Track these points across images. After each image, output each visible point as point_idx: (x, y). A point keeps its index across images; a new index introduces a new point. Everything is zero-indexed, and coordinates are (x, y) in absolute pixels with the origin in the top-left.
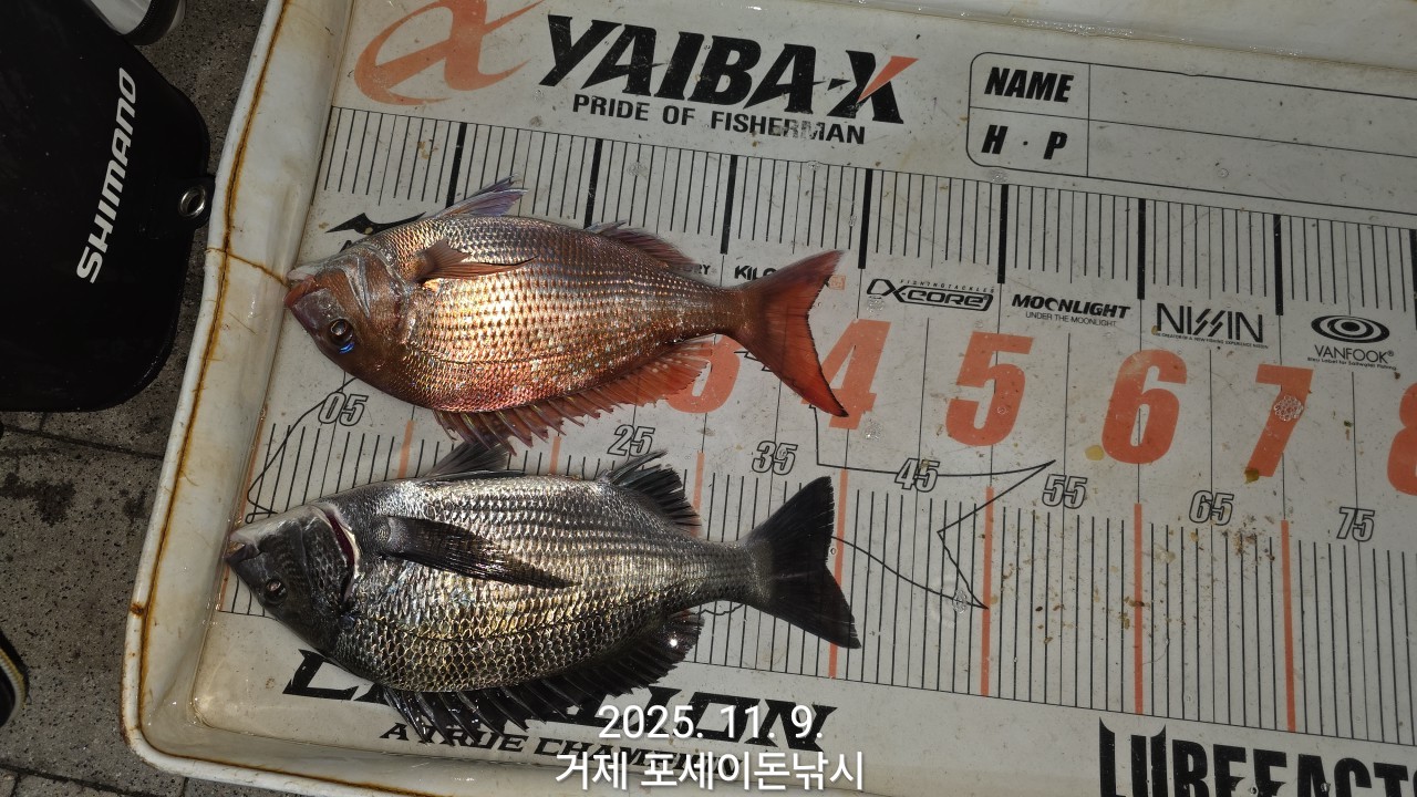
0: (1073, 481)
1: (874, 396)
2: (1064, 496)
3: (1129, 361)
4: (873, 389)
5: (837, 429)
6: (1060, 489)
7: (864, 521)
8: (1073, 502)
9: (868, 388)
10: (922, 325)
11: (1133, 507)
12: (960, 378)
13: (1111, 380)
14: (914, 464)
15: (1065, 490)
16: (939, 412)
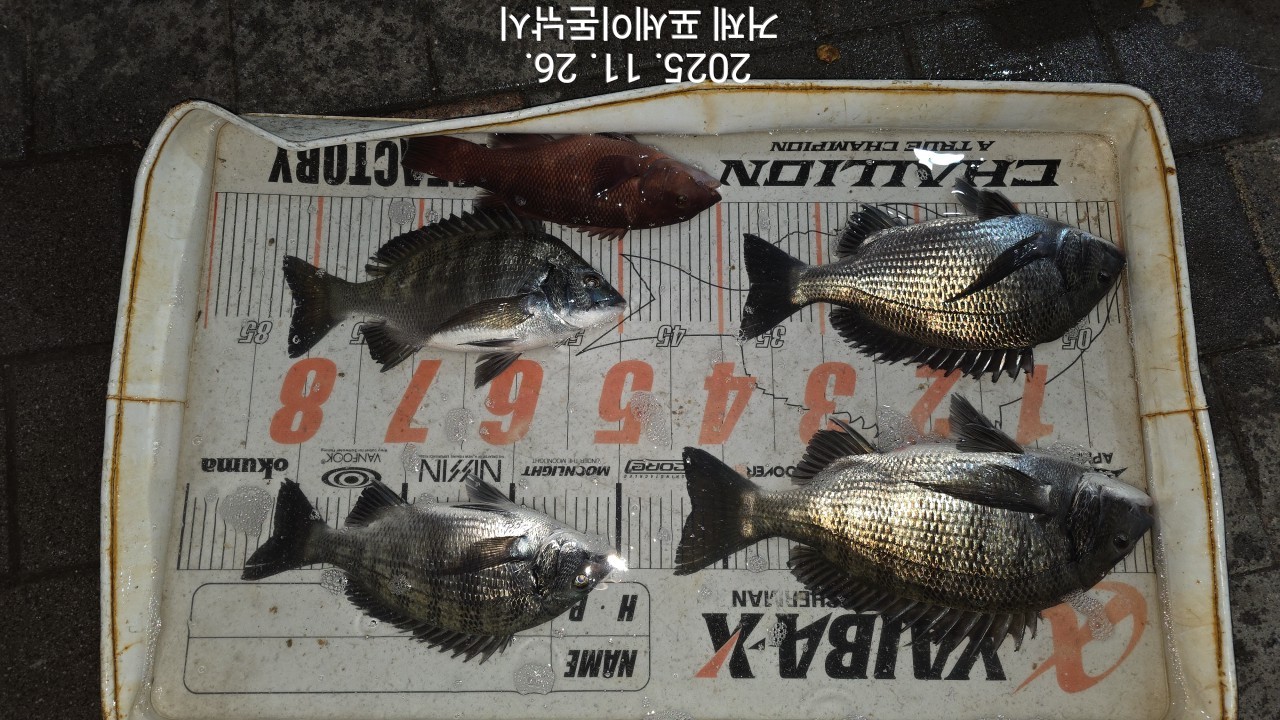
1: (705, 389)
3: (522, 434)
5: (731, 362)
7: (705, 302)
9: (710, 395)
10: (676, 444)
13: (536, 418)
14: (674, 343)
16: (659, 383)
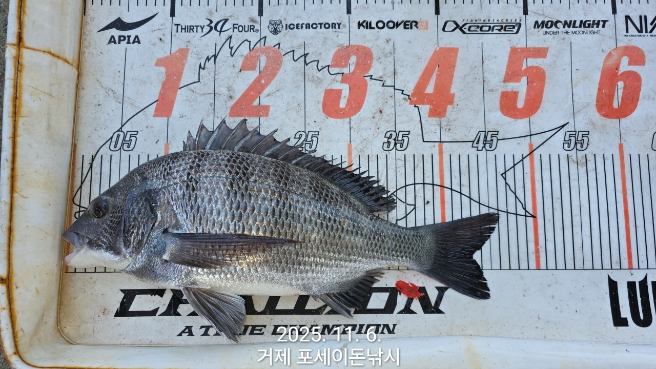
0: (581, 134)
1: (454, 95)
2: (576, 144)
3: (610, 55)
4: (452, 91)
5: (433, 118)
6: (573, 139)
7: (456, 173)
8: (582, 147)
9: (450, 91)
10: (479, 48)
11: (618, 145)
12: (505, 78)
13: (599, 69)
14: (483, 135)
15: (576, 140)
16: (494, 100)
